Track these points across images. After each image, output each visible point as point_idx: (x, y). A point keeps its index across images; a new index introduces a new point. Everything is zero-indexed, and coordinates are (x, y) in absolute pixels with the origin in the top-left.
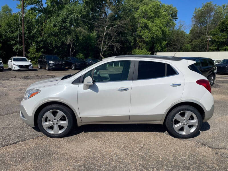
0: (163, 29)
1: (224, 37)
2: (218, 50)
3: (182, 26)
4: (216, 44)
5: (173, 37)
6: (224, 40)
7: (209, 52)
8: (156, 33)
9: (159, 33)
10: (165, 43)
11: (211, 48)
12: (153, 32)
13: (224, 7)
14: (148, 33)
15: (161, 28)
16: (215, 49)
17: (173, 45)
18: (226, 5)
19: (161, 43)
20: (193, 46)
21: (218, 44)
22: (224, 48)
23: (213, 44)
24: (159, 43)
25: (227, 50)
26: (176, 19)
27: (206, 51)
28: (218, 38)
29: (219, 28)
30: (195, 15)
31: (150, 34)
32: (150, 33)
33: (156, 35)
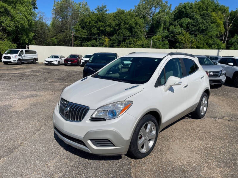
0: (29, 18)
1: (85, 34)
2: (81, 45)
3: (43, 17)
4: (79, 40)
5: (37, 29)
6: (86, 36)
7: (74, 47)
8: (21, 22)
9: (25, 23)
10: (32, 35)
11: (76, 43)
12: (17, 20)
13: (80, 5)
14: (10, 20)
15: (26, 17)
16: (79, 44)
17: (39, 37)
18: (81, 4)
19: (28, 34)
20: (59, 40)
21: (81, 39)
22: (86, 43)
23: (77, 39)
24: (25, 34)
25: (88, 46)
26: (35, 9)
27: (72, 46)
28: (80, 34)
29: (80, 25)
30: (55, 8)
31: (13, 23)
32: (13, 21)
33: (22, 24)
